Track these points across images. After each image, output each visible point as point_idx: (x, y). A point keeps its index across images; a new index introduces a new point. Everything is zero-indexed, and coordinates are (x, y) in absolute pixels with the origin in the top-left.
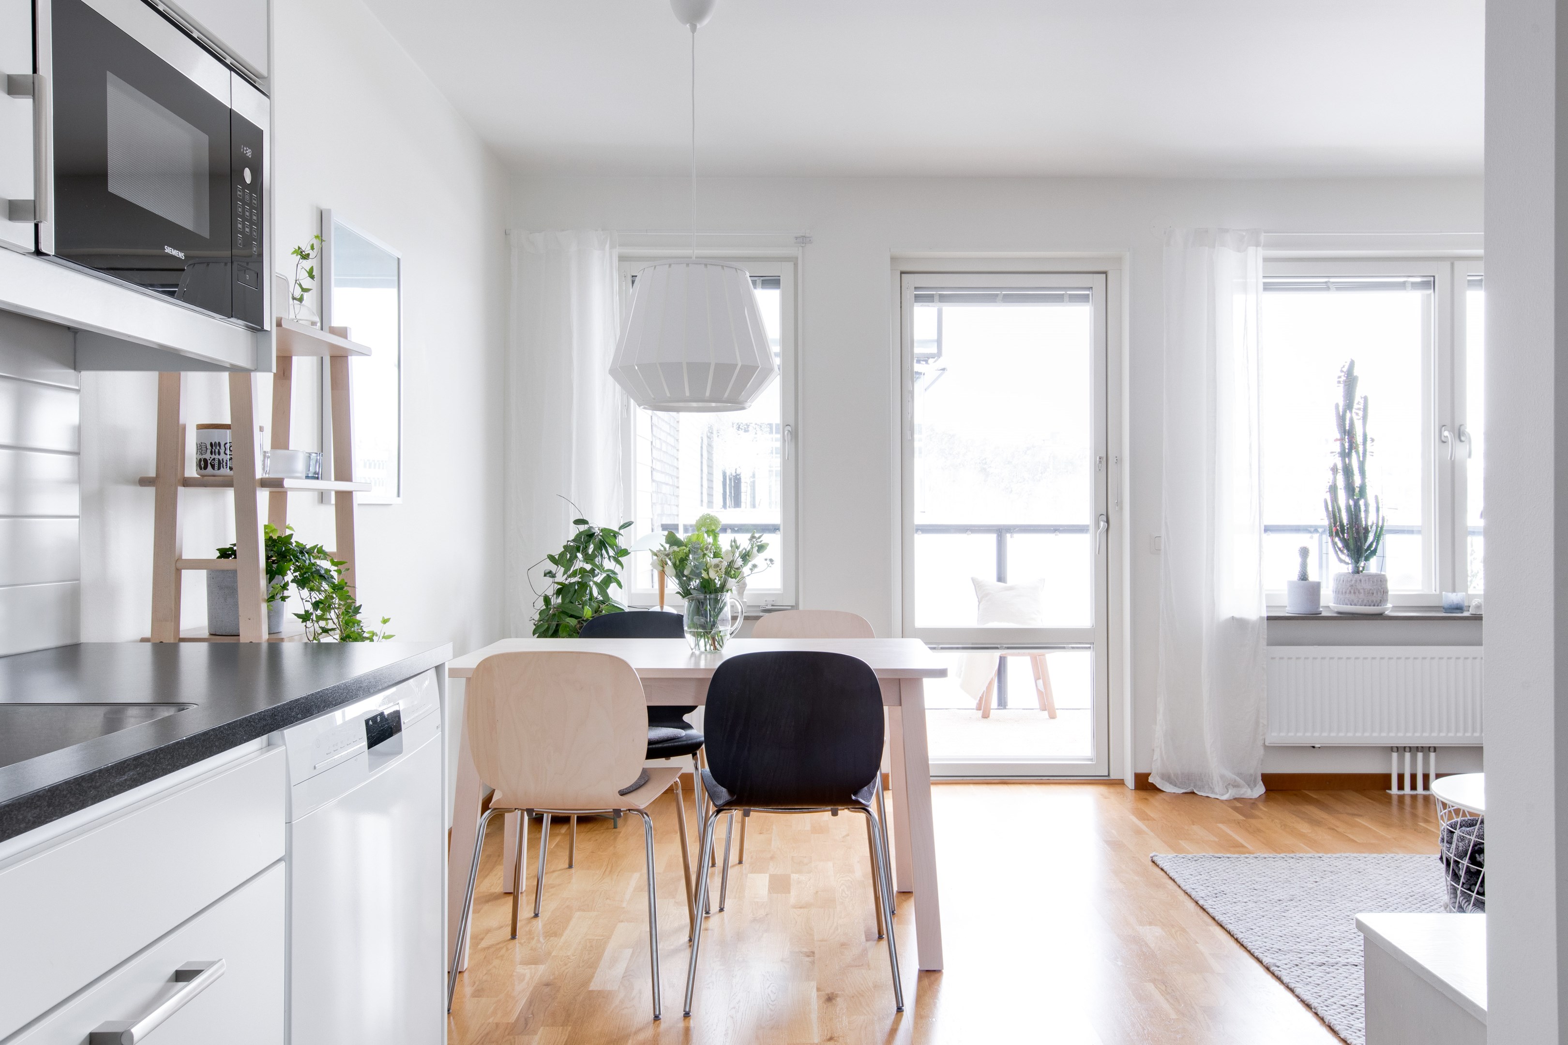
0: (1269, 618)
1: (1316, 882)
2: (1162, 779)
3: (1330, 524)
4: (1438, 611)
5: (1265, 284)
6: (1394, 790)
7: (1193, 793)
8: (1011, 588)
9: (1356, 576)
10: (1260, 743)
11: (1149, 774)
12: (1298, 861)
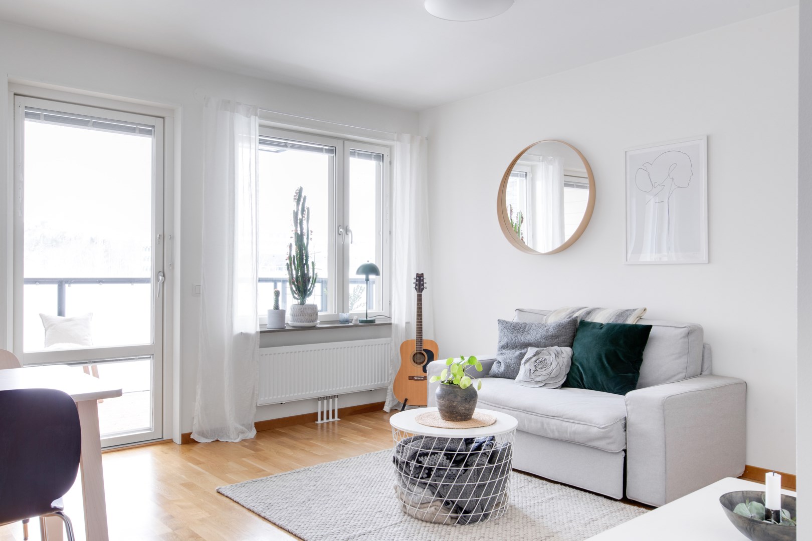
0: (261, 332)
1: (315, 485)
2: (199, 435)
3: (290, 277)
4: (338, 323)
5: (260, 140)
6: (319, 421)
7: (218, 441)
8: (70, 320)
9: (301, 306)
10: (254, 405)
11: (191, 433)
12: (298, 474)
